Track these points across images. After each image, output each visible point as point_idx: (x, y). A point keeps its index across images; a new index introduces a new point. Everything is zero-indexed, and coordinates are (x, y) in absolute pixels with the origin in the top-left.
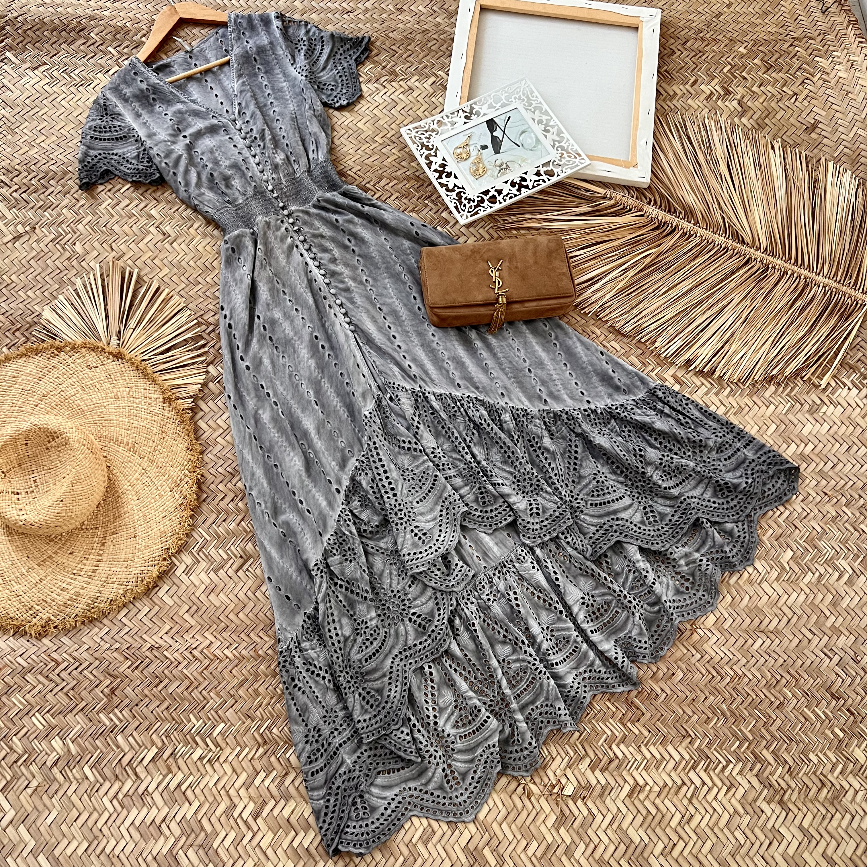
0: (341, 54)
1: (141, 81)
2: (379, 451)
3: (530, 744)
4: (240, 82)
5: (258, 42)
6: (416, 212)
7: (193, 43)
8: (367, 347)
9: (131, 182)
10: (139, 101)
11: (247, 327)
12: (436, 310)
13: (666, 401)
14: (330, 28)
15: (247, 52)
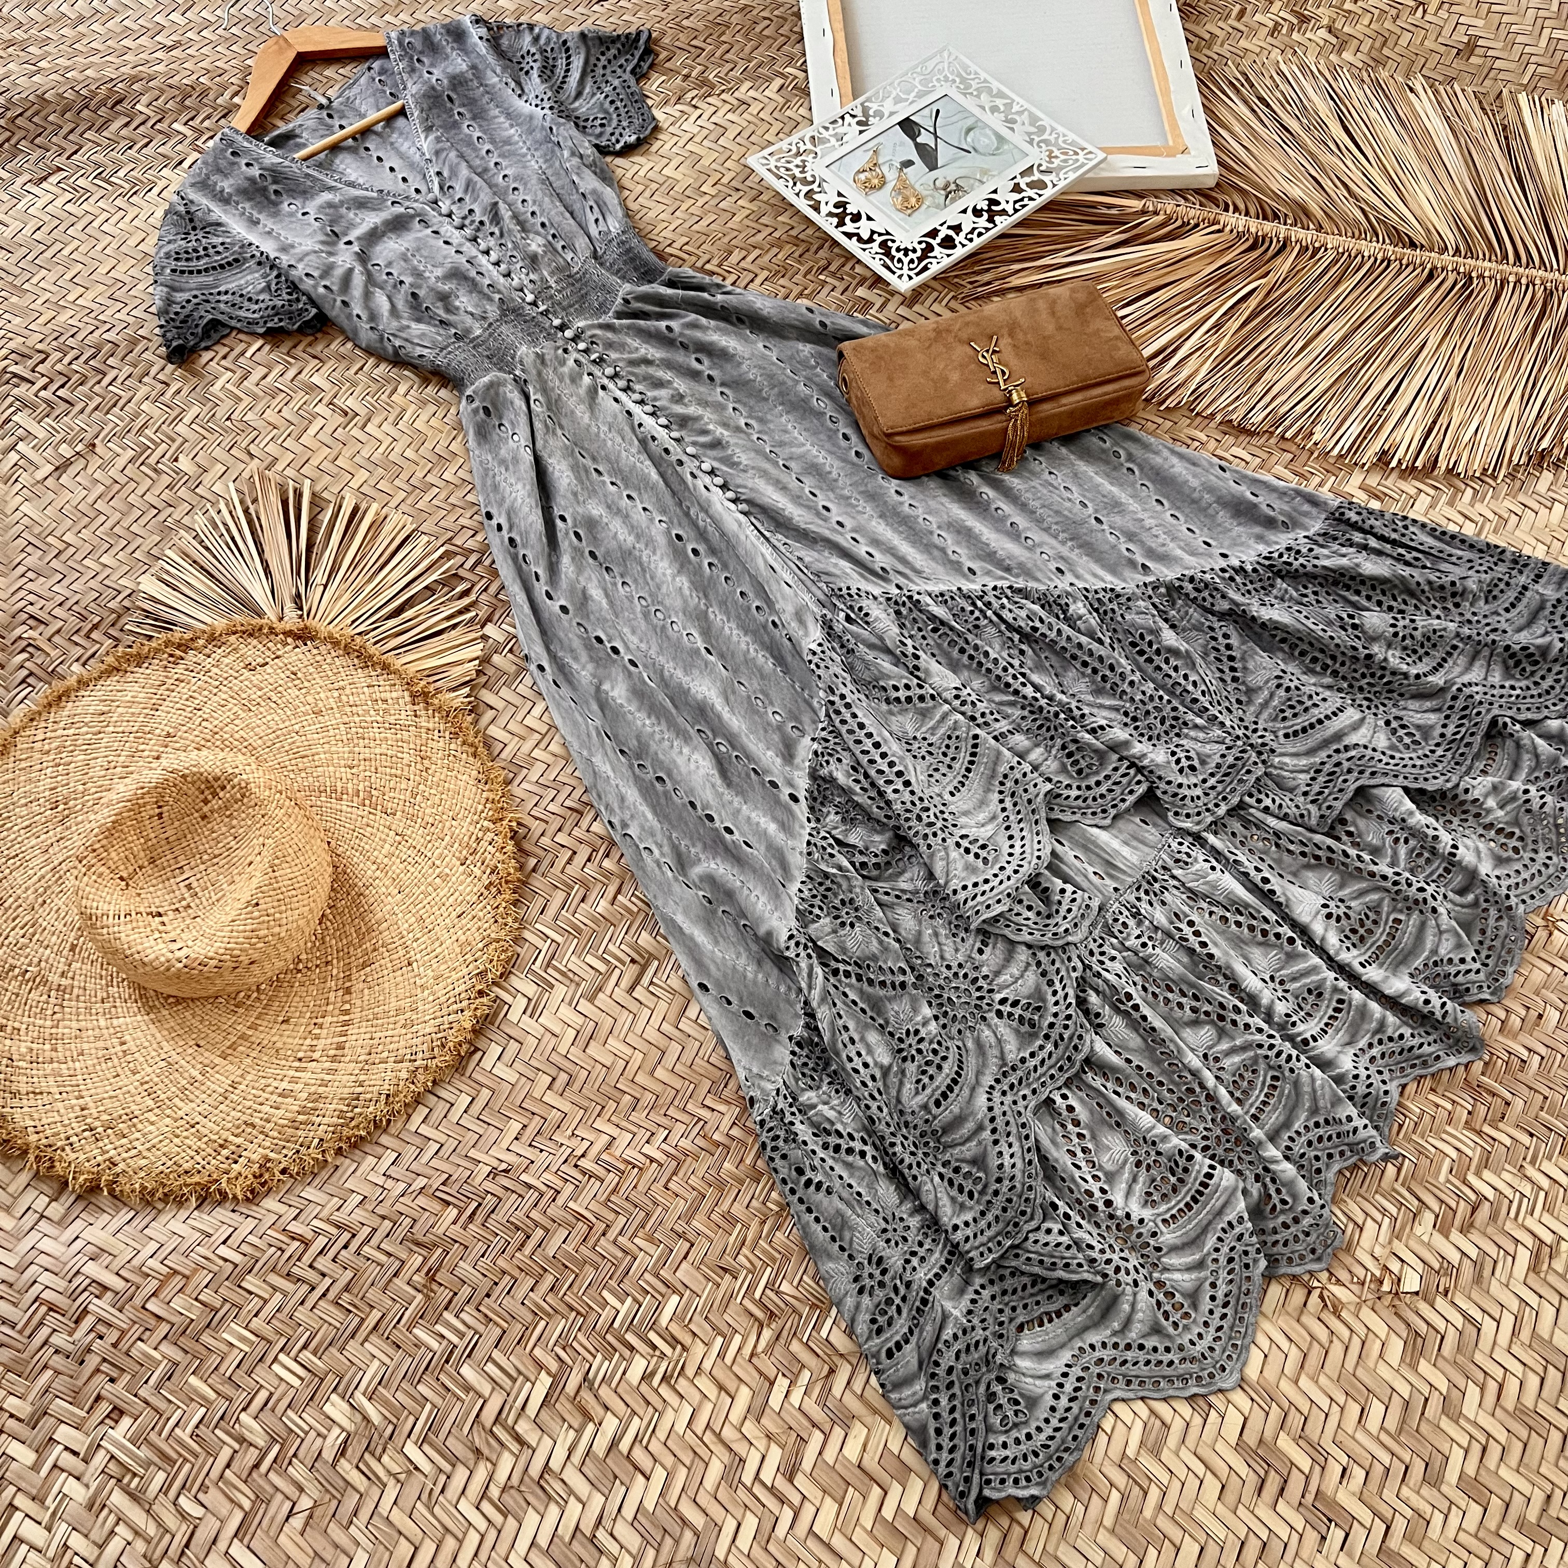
0: (604, 67)
1: (248, 165)
2: (854, 710)
3: (1311, 1200)
4: (431, 137)
5: (449, 70)
6: (808, 297)
7: (330, 93)
8: (780, 537)
9: (262, 336)
10: (250, 199)
11: (544, 538)
12: (898, 438)
13: (1366, 526)
14: (574, 29)
15: (433, 88)
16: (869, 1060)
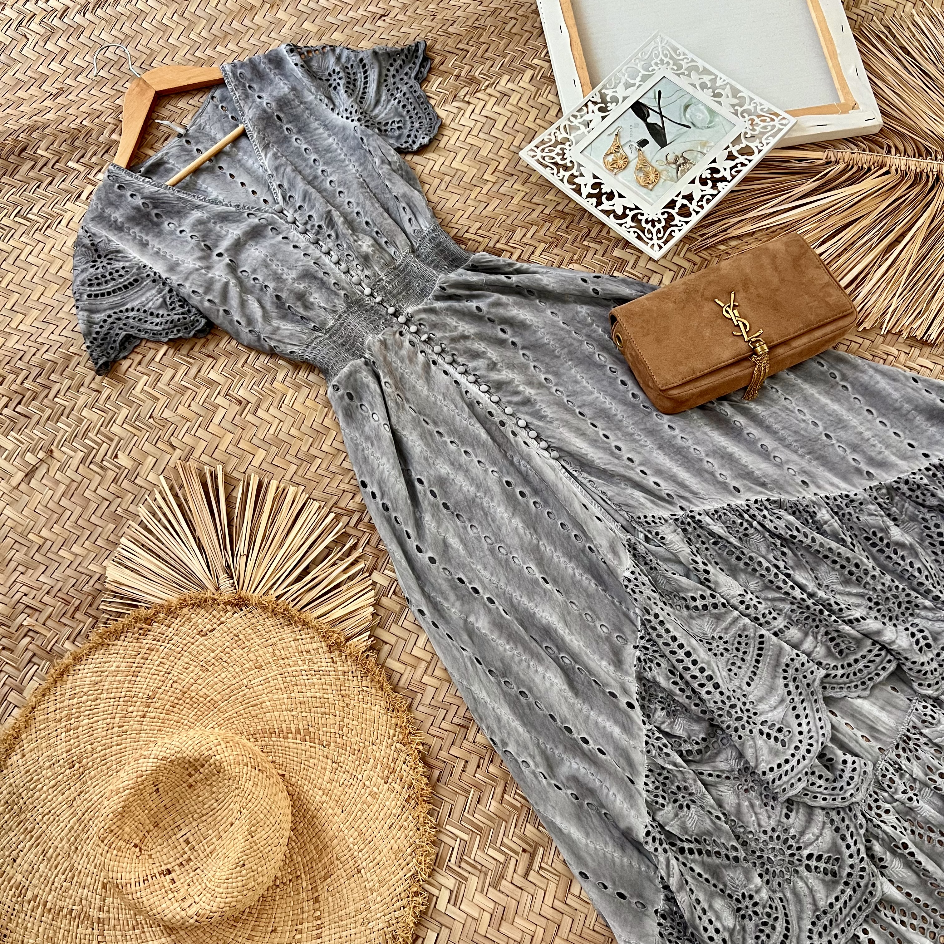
0: (394, 76)
1: (132, 196)
2: (667, 626)
4: (270, 155)
5: (275, 93)
6: (576, 262)
7: (185, 122)
8: (585, 475)
9: (166, 343)
10: (138, 224)
11: (409, 501)
12: (671, 392)
14: (366, 46)
15: (265, 111)
16: (719, 926)
